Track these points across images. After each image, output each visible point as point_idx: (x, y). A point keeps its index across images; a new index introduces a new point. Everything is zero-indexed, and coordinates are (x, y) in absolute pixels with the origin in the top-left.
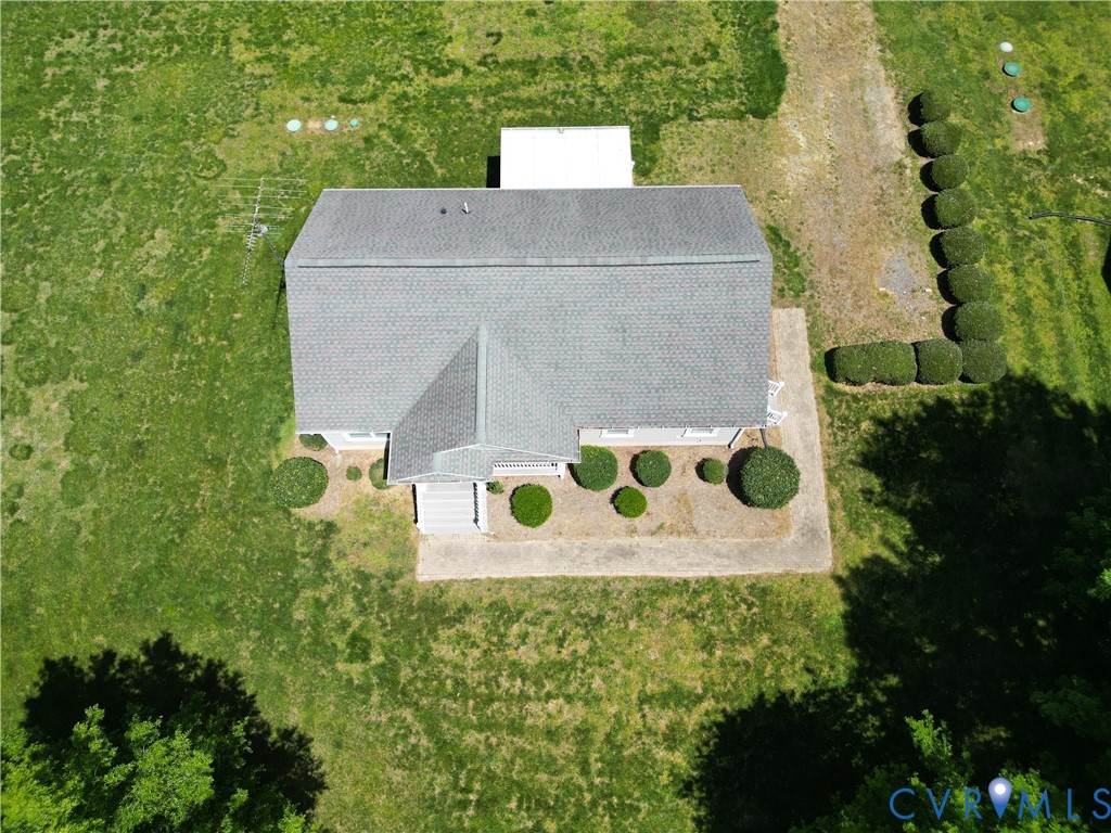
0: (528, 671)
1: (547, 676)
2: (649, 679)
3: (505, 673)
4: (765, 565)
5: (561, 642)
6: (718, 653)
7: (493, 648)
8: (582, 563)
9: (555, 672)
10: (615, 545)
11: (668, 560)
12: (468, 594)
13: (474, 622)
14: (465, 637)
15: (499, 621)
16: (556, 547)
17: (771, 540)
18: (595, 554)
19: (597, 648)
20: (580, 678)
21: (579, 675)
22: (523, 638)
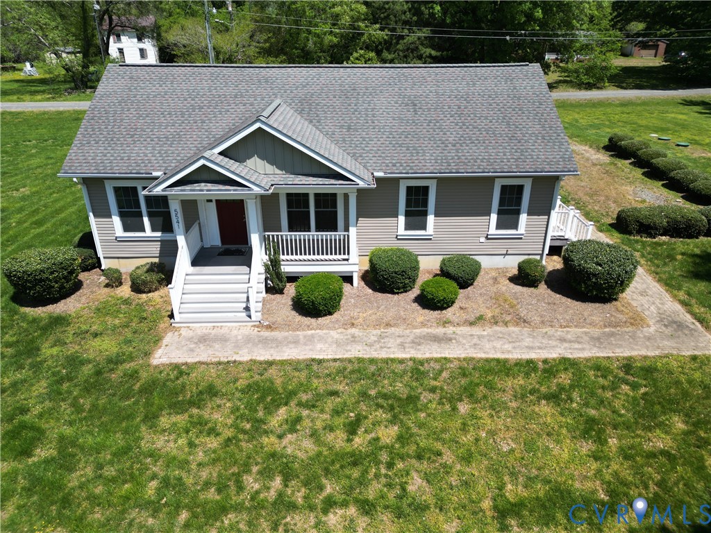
0: (297, 465)
1: (327, 472)
2: (506, 478)
3: (255, 469)
4: (633, 349)
5: (352, 429)
6: (613, 442)
7: (241, 436)
8: (381, 347)
9: (342, 467)
10: (425, 333)
11: (498, 344)
12: (218, 376)
13: (219, 406)
14: (200, 424)
15: (258, 404)
16: (347, 335)
17: (627, 330)
18: (399, 340)
19: (411, 435)
20: (386, 476)
21: (383, 471)
22: (293, 424)
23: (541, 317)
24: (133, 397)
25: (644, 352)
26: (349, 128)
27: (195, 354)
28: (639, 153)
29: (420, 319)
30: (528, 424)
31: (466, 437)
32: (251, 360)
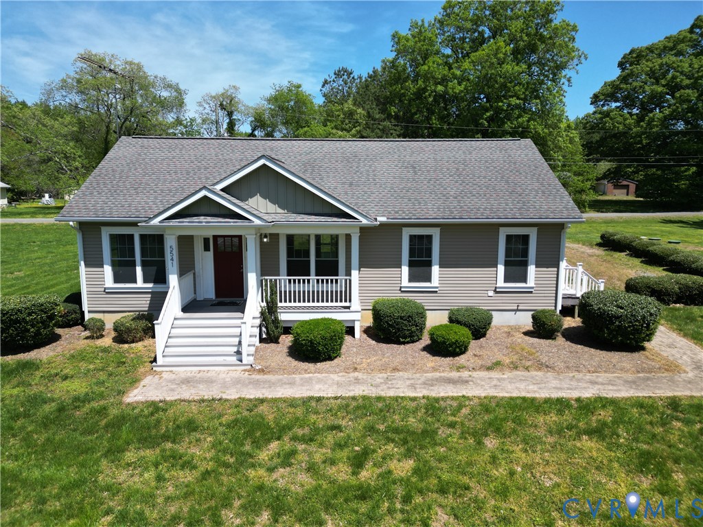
0: (289, 500)
1: (328, 506)
2: (555, 514)
3: (237, 503)
4: (674, 390)
5: (358, 463)
7: (222, 470)
8: (389, 388)
9: (346, 501)
10: (437, 377)
11: (522, 386)
12: (200, 413)
13: (198, 440)
14: (174, 458)
15: (245, 439)
16: (349, 378)
17: (663, 375)
18: (408, 382)
19: (431, 469)
20: (402, 511)
21: (398, 506)
22: (287, 459)
23: (565, 363)
24: (97, 432)
25: (688, 393)
26: (351, 184)
27: (176, 393)
28: (634, 244)
29: (430, 365)
30: (571, 458)
31: (497, 470)
32: (240, 398)
